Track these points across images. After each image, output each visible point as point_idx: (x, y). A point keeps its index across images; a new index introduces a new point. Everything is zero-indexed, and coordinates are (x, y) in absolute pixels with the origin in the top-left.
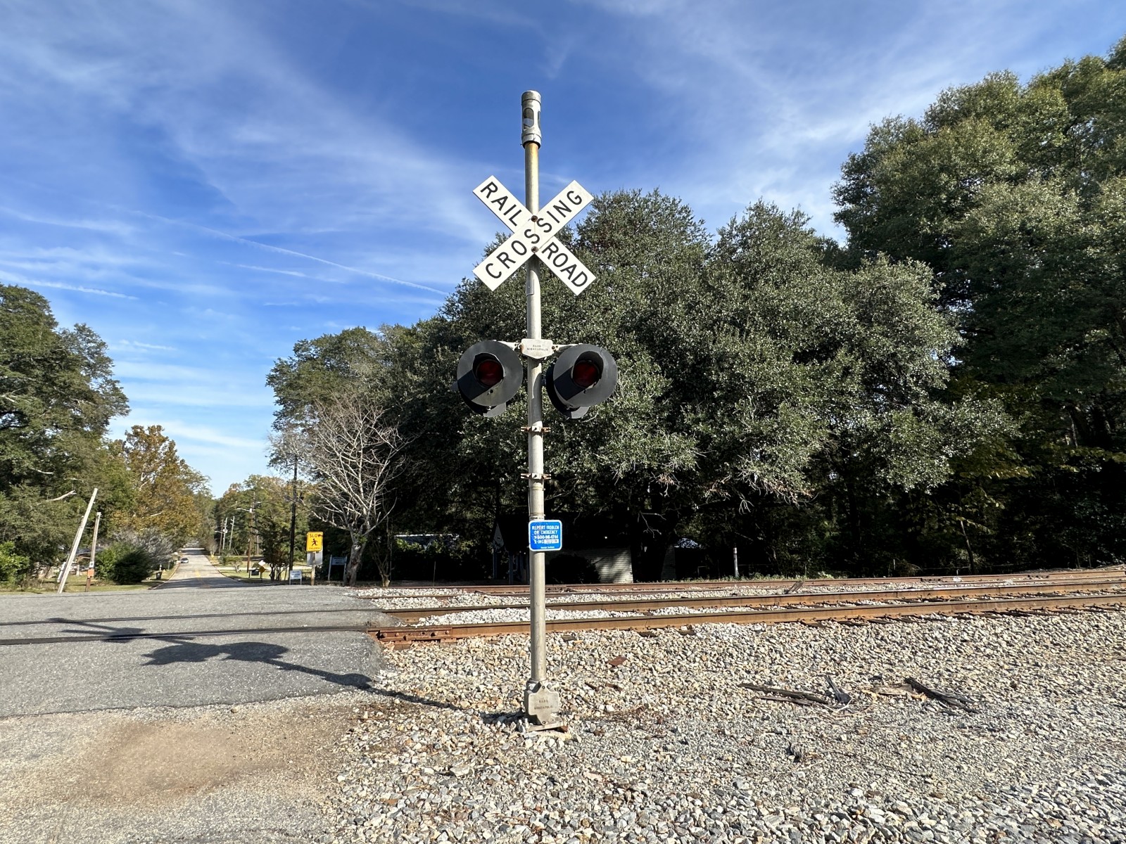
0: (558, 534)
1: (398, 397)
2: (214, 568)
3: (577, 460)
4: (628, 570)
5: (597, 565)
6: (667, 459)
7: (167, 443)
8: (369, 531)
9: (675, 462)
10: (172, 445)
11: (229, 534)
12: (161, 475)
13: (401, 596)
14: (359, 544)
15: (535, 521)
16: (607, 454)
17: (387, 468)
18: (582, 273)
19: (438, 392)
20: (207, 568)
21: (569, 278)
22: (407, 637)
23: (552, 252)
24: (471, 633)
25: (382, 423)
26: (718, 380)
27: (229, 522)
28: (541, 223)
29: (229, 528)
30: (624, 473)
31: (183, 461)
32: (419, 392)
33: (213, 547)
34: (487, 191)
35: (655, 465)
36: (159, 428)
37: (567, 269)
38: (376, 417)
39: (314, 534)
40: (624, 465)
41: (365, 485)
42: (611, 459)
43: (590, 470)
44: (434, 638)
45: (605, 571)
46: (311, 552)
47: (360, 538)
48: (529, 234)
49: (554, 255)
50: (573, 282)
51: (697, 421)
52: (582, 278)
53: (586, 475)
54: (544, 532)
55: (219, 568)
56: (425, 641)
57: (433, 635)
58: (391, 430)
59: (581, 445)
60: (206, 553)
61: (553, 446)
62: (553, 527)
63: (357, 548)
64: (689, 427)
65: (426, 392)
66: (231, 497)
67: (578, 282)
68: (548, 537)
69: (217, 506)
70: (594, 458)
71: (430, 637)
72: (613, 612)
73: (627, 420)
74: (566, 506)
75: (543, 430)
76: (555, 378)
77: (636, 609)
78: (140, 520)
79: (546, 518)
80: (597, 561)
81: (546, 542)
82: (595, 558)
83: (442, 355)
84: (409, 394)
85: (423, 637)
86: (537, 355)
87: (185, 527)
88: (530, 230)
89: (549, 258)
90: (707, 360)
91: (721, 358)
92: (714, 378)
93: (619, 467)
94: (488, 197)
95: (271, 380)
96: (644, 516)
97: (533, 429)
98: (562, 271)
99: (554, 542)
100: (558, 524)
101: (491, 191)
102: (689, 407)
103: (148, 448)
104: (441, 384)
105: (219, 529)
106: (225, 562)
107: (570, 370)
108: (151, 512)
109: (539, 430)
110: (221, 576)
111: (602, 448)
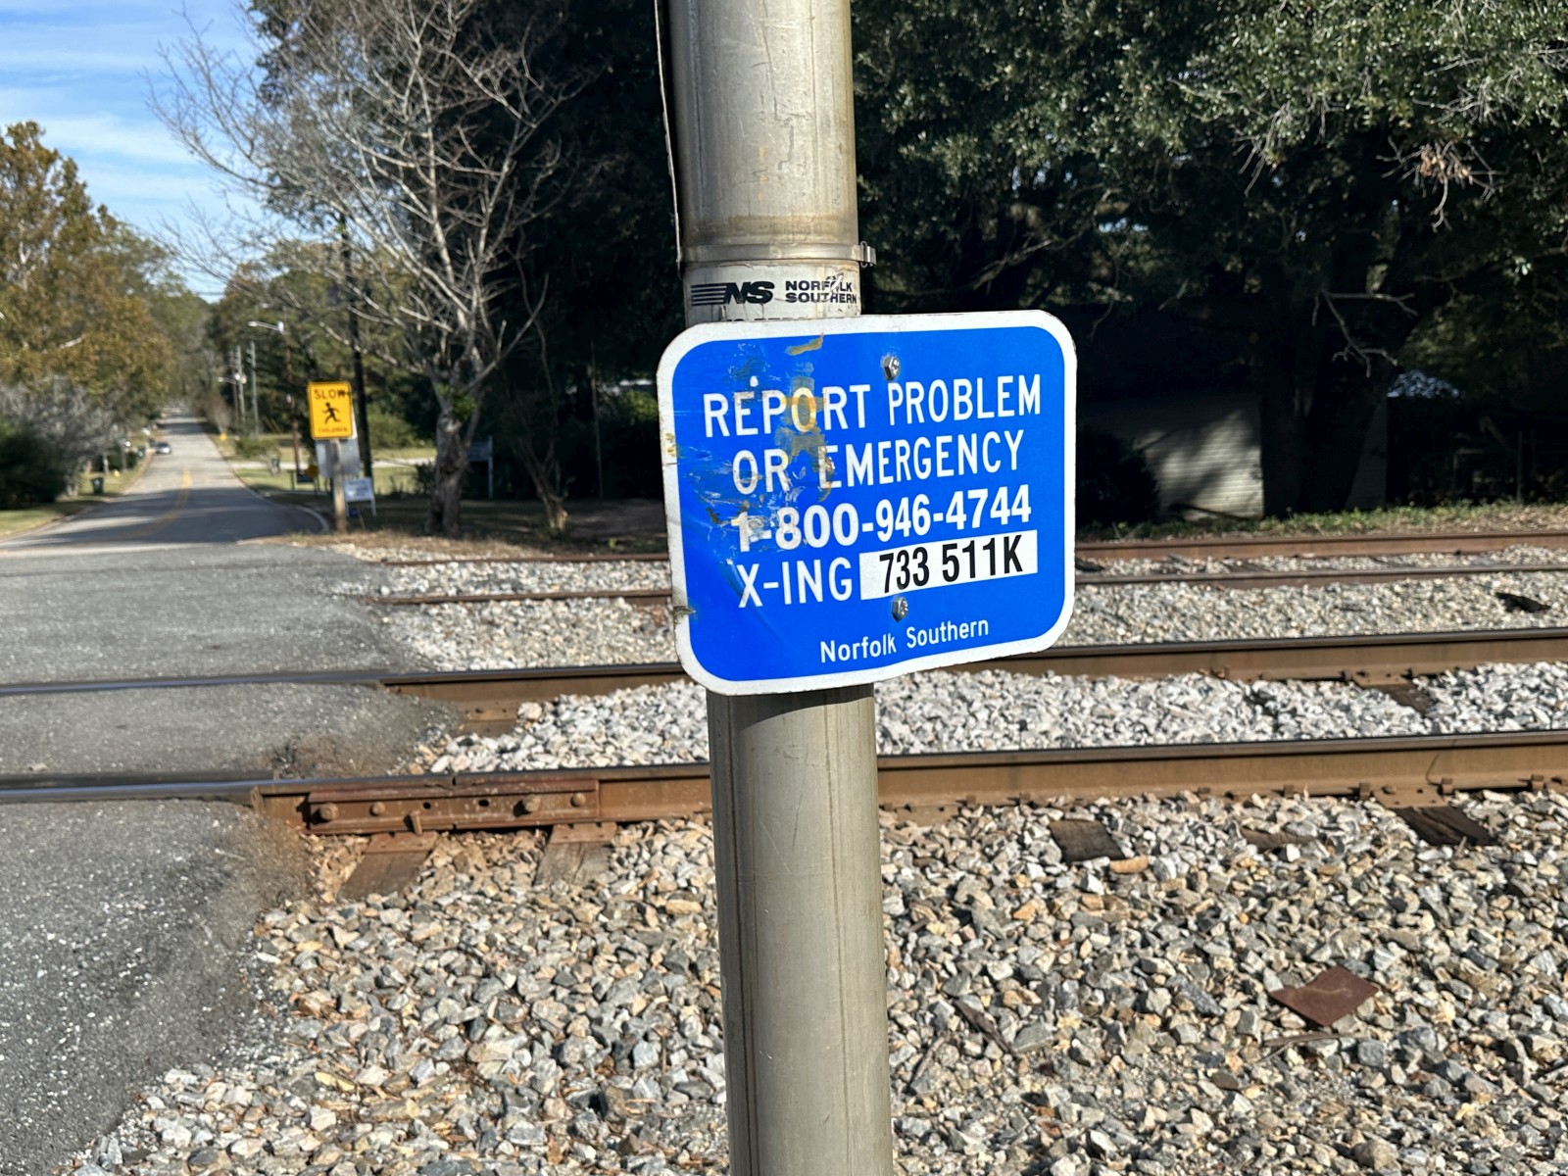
2: (223, 465)
3: (1108, 109)
6: (1451, 86)
7: (58, 166)
8: (477, 377)
9: (1484, 94)
10: (70, 169)
11: (248, 385)
12: (60, 246)
16: (1216, 80)
20: (208, 465)
27: (246, 356)
29: (247, 370)
30: (1284, 149)
31: (102, 209)
33: (221, 417)
35: (1402, 112)
36: (33, 128)
40: (1284, 119)
42: (1235, 98)
43: (1156, 144)
53: (1144, 161)
55: (237, 466)
59: (1121, 54)
60: (210, 429)
61: (1020, 64)
66: (241, 293)
69: (216, 321)
70: (1170, 98)
78: (37, 356)
87: (140, 370)
93: (1263, 129)
96: (1338, 303)
103: (21, 182)
105: (229, 373)
106: (245, 451)
108: (58, 338)
110: (236, 484)
111: (1203, 58)
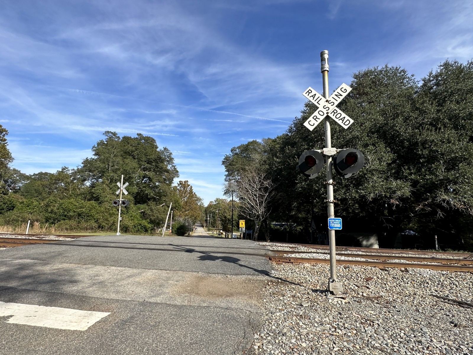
0: (340, 223)
1: (271, 168)
2: (205, 232)
3: (349, 192)
4: (376, 243)
5: (360, 240)
6: (394, 192)
7: (190, 186)
8: (261, 220)
9: (399, 193)
10: (191, 187)
11: (210, 220)
12: (188, 198)
13: (276, 246)
14: (258, 225)
15: (331, 218)
16: (363, 190)
17: (268, 196)
18: (348, 120)
19: (287, 165)
20: (203, 232)
21: (342, 123)
22: (280, 260)
23: (335, 113)
24: (305, 261)
25: (266, 178)
26: (422, 153)
27: (210, 215)
28: (330, 102)
29: (210, 218)
30: (372, 198)
31: (195, 193)
32: (279, 166)
33: (205, 225)
34: (308, 93)
35: (388, 195)
36: (187, 181)
37: (341, 119)
38: (263, 176)
39: (242, 221)
40: (372, 195)
41: (259, 202)
42: (365, 192)
43: (355, 197)
44: (290, 262)
45: (364, 243)
46: (241, 228)
47: (258, 223)
48: (325, 107)
49: (335, 114)
50: (344, 124)
51: (411, 174)
52: (348, 122)
53: (353, 199)
54: (335, 222)
55: (207, 232)
56: (287, 262)
57: (290, 260)
58: (269, 181)
59: (351, 186)
60: (203, 226)
61: (337, 187)
62: (338, 221)
63: (257, 227)
64: (406, 177)
65: (282, 165)
66: (210, 206)
67: (346, 124)
68: (336, 224)
69: (206, 210)
70: (357, 192)
71: (289, 261)
72: (367, 259)
73: (373, 174)
74: (344, 213)
75: (333, 183)
76: (337, 162)
77: (378, 259)
78: (182, 213)
79: (335, 217)
80: (360, 238)
81: (335, 226)
82: (359, 237)
83: (288, 150)
84: (275, 166)
85: (286, 261)
86: (330, 154)
87: (196, 217)
88: (325, 106)
89: (333, 115)
90: (416, 143)
91: (424, 143)
92: (420, 152)
93: (369, 196)
94: (308, 95)
95: (224, 163)
97: (329, 182)
98: (339, 120)
99: (339, 226)
100: (340, 219)
101: (309, 93)
102: (406, 167)
103: (184, 189)
104: (288, 162)
105: (207, 218)
106: (209, 230)
107: (344, 159)
108: (186, 211)
109: (331, 183)
110: (208, 235)
111: (361, 187)
